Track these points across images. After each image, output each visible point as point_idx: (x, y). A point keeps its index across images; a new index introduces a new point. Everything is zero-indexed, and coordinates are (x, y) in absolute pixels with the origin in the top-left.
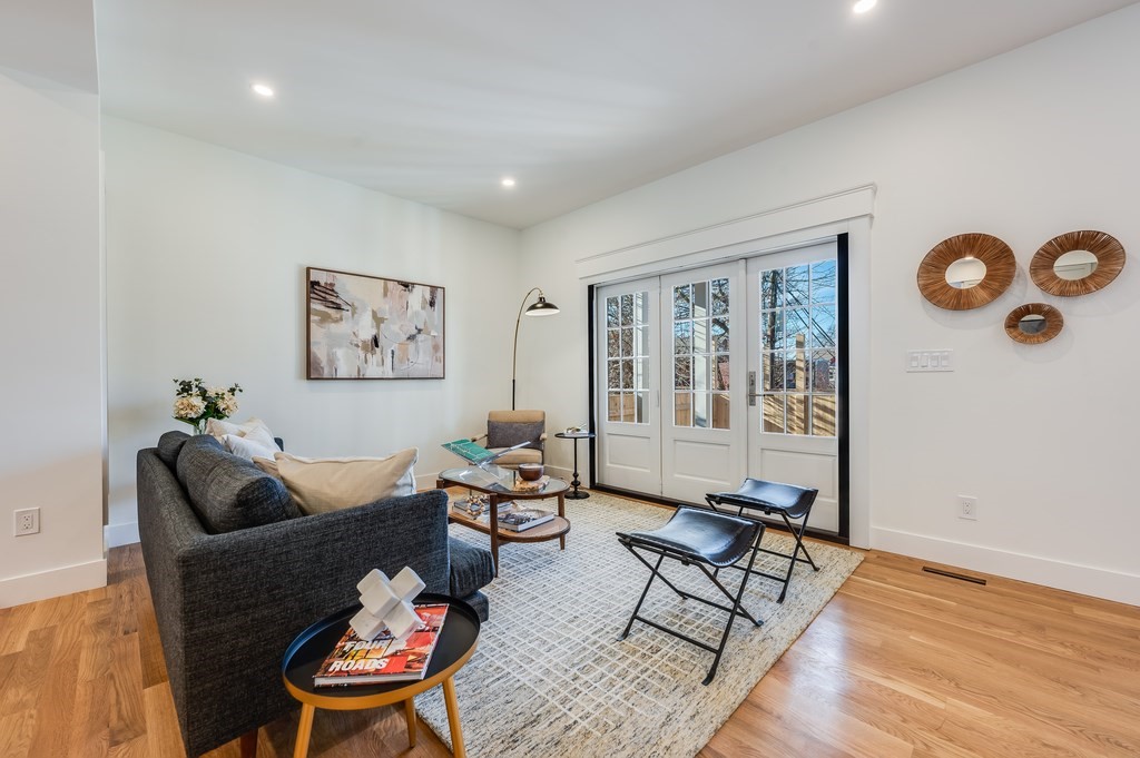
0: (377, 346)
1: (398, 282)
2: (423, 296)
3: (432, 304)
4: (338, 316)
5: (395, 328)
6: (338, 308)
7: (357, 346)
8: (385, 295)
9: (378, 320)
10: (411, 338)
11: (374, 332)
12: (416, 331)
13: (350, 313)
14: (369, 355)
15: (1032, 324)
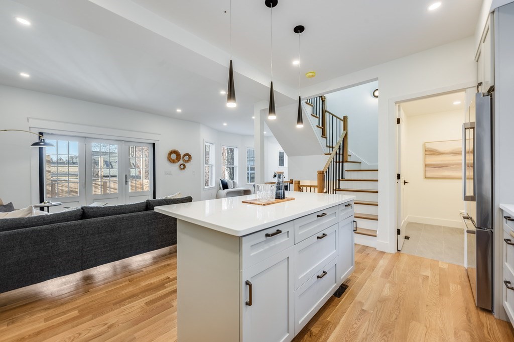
15: (182, 167)
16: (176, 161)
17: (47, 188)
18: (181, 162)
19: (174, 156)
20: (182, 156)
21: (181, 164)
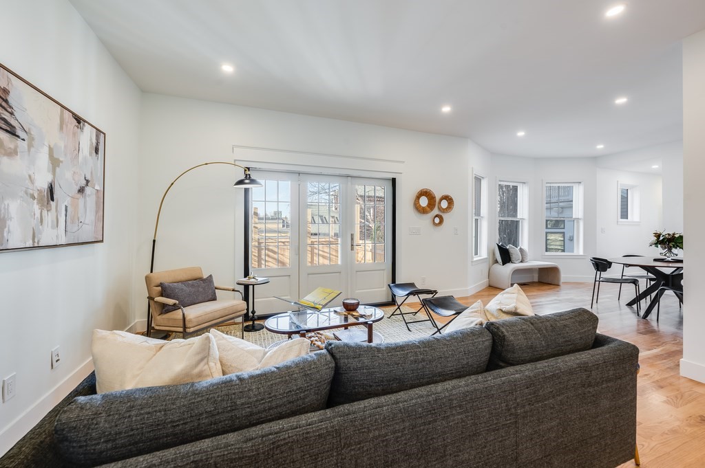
0: (52, 199)
1: (73, 113)
2: (91, 140)
3: (97, 151)
4: (12, 146)
5: (68, 175)
6: (12, 132)
7: (33, 197)
8: (61, 128)
9: (55, 162)
10: (81, 190)
11: (49, 178)
12: (85, 182)
13: (25, 144)
14: (45, 212)
15: (437, 220)
16: (428, 209)
17: (252, 244)
18: (436, 211)
19: (424, 202)
20: (437, 199)
21: (437, 216)
